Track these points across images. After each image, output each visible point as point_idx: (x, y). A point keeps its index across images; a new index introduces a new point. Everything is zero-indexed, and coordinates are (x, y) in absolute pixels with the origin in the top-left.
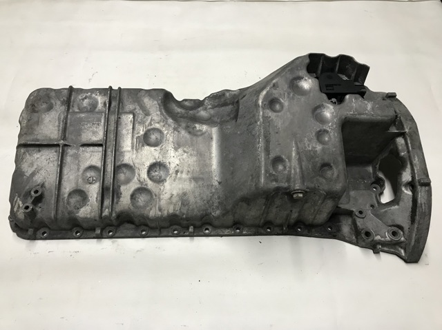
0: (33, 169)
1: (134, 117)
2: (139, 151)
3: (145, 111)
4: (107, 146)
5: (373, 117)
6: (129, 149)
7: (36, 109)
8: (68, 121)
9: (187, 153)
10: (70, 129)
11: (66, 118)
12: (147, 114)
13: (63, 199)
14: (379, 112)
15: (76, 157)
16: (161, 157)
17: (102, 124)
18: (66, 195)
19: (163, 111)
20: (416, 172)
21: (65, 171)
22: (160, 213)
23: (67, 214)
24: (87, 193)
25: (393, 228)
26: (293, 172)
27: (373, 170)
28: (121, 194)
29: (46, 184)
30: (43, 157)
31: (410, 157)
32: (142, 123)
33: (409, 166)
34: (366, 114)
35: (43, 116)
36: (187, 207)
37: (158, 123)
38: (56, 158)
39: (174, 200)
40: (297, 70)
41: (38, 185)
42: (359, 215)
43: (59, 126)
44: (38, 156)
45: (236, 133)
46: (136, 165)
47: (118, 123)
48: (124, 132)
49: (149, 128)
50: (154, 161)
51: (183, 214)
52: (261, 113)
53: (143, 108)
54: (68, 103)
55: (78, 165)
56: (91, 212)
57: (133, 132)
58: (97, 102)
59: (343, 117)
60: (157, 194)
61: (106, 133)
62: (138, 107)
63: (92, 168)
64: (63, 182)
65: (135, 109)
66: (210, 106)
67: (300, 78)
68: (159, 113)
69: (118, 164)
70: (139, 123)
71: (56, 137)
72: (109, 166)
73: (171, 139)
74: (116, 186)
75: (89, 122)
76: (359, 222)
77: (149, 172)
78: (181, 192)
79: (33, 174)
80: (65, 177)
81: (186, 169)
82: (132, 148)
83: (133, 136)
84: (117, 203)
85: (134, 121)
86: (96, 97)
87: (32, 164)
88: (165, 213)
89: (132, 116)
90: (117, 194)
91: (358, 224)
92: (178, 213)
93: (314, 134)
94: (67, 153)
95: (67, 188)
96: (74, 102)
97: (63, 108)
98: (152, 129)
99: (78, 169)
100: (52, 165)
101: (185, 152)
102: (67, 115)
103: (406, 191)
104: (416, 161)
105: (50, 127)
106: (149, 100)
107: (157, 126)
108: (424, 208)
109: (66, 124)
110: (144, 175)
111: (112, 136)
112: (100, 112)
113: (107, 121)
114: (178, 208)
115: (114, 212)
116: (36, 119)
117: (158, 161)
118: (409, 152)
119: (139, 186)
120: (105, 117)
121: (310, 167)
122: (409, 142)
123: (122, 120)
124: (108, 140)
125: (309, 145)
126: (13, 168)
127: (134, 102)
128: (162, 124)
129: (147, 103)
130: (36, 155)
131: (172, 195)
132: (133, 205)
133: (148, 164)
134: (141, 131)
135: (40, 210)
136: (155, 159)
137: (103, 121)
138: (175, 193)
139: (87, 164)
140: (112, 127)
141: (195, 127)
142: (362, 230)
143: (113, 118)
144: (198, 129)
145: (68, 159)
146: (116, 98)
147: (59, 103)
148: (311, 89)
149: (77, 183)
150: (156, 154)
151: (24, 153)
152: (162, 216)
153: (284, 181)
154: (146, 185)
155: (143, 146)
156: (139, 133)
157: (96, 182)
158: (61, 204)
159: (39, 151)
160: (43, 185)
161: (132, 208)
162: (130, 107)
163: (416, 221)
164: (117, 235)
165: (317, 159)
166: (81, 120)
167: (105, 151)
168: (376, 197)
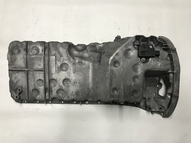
0: (17, 80)
1: (56, 58)
2: (59, 73)
3: (60, 54)
4: (45, 71)
5: (160, 70)
6: (55, 72)
7: (14, 53)
8: (28, 59)
9: (79, 74)
10: (29, 63)
11: (27, 58)
12: (61, 56)
13: (30, 92)
14: (163, 67)
15: (33, 75)
16: (68, 76)
17: (42, 61)
18: (31, 91)
19: (68, 54)
20: (174, 90)
21: (29, 81)
22: (68, 99)
23: (32, 98)
24: (39, 90)
25: (160, 106)
26: (121, 94)
27: (158, 79)
28: (52, 91)
29: (23, 86)
30: (20, 75)
31: (173, 84)
32: (59, 60)
33: (172, 87)
34: (157, 68)
35: (17, 56)
36: (79, 97)
37: (66, 60)
38: (25, 76)
39: (74, 94)
40: (129, 45)
41: (20, 87)
42: (148, 100)
43: (24, 61)
44: (18, 75)
45: (99, 71)
46: (58, 79)
47: (49, 61)
48: (52, 65)
49: (62, 63)
50: (65, 78)
51: (77, 99)
52: (110, 68)
53: (59, 53)
54: (26, 50)
55: (34, 79)
56: (42, 97)
57: (56, 65)
58: (39, 50)
59: (146, 70)
60: (67, 91)
61: (44, 65)
62: (57, 52)
63: (40, 80)
64: (29, 86)
65: (56, 53)
66: (89, 50)
67: (129, 50)
68: (66, 56)
69: (50, 78)
70: (58, 60)
71: (24, 66)
72: (47, 79)
73: (72, 68)
74: (50, 88)
75: (36, 60)
76: (148, 103)
77: (63, 82)
78: (76, 91)
79: (17, 82)
80: (30, 84)
81: (78, 82)
82: (56, 72)
83: (56, 67)
84: (51, 94)
85: (56, 60)
86: (39, 47)
87: (16, 78)
88: (70, 99)
89: (55, 57)
90: (51, 91)
91: (147, 104)
92: (75, 99)
93: (132, 78)
94: (29, 74)
95: (31, 88)
96: (29, 49)
97: (25, 52)
98: (64, 63)
99: (35, 81)
100: (24, 79)
101: (78, 74)
102: (27, 57)
103: (168, 96)
104: (175, 86)
105: (20, 61)
106: (62, 49)
107: (66, 62)
108: (173, 104)
109: (27, 61)
110: (61, 84)
111: (47, 66)
112: (41, 55)
113: (44, 60)
114: (75, 97)
115: (50, 98)
116: (14, 58)
117: (67, 78)
118: (173, 81)
119: (59, 88)
120: (43, 57)
121: (128, 92)
122: (175, 77)
123: (50, 59)
124: (45, 68)
125: (129, 83)
126: (8, 79)
127: (55, 50)
128: (68, 61)
129: (61, 51)
130: (17, 74)
131: (73, 92)
132: (57, 95)
133: (63, 79)
134: (59, 64)
135: (22, 96)
136: (65, 77)
137: (42, 59)
138: (74, 91)
139: (38, 78)
140: (47, 62)
141: (82, 62)
142: (148, 106)
143: (47, 58)
144: (83, 63)
145: (30, 76)
146: (47, 47)
147: (23, 50)
148: (134, 55)
149: (35, 86)
150: (66, 75)
151: (12, 73)
152: (69, 99)
153: (116, 97)
154: (62, 88)
155: (60, 71)
156: (58, 65)
157: (42, 86)
158: (30, 94)
159: (18, 73)
160: (22, 87)
161: (57, 96)
162: (53, 52)
163: (169, 108)
164: (52, 103)
165: (131, 89)
166: (33, 58)
167: (45, 74)
168: (157, 90)
